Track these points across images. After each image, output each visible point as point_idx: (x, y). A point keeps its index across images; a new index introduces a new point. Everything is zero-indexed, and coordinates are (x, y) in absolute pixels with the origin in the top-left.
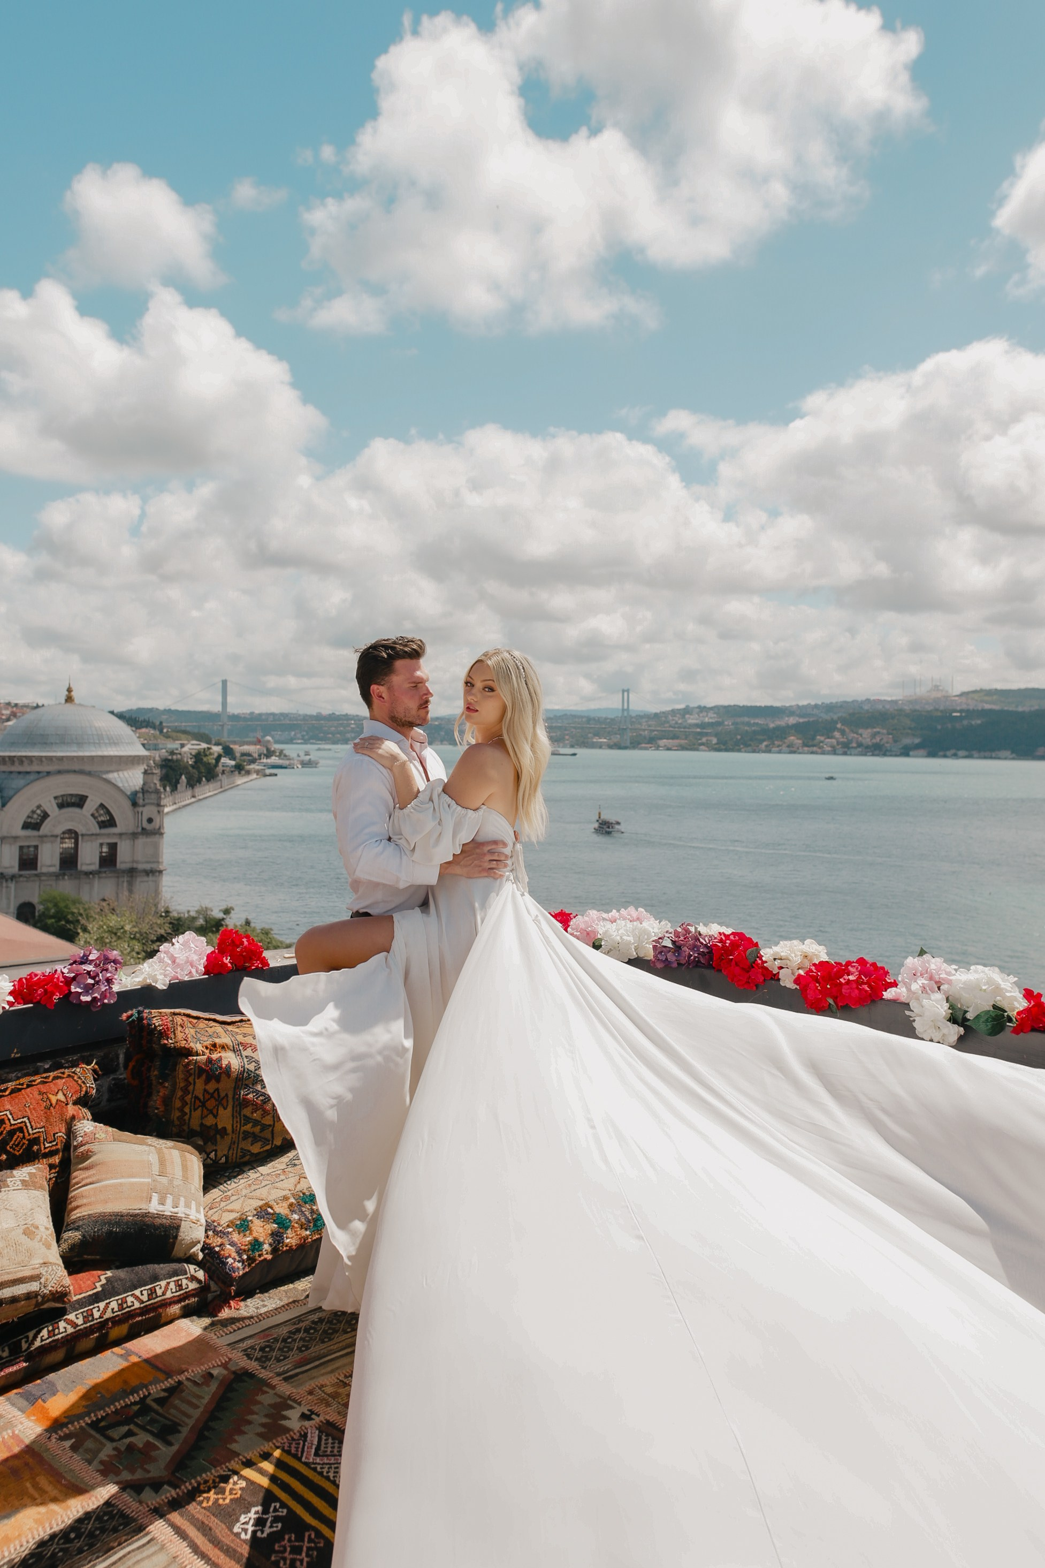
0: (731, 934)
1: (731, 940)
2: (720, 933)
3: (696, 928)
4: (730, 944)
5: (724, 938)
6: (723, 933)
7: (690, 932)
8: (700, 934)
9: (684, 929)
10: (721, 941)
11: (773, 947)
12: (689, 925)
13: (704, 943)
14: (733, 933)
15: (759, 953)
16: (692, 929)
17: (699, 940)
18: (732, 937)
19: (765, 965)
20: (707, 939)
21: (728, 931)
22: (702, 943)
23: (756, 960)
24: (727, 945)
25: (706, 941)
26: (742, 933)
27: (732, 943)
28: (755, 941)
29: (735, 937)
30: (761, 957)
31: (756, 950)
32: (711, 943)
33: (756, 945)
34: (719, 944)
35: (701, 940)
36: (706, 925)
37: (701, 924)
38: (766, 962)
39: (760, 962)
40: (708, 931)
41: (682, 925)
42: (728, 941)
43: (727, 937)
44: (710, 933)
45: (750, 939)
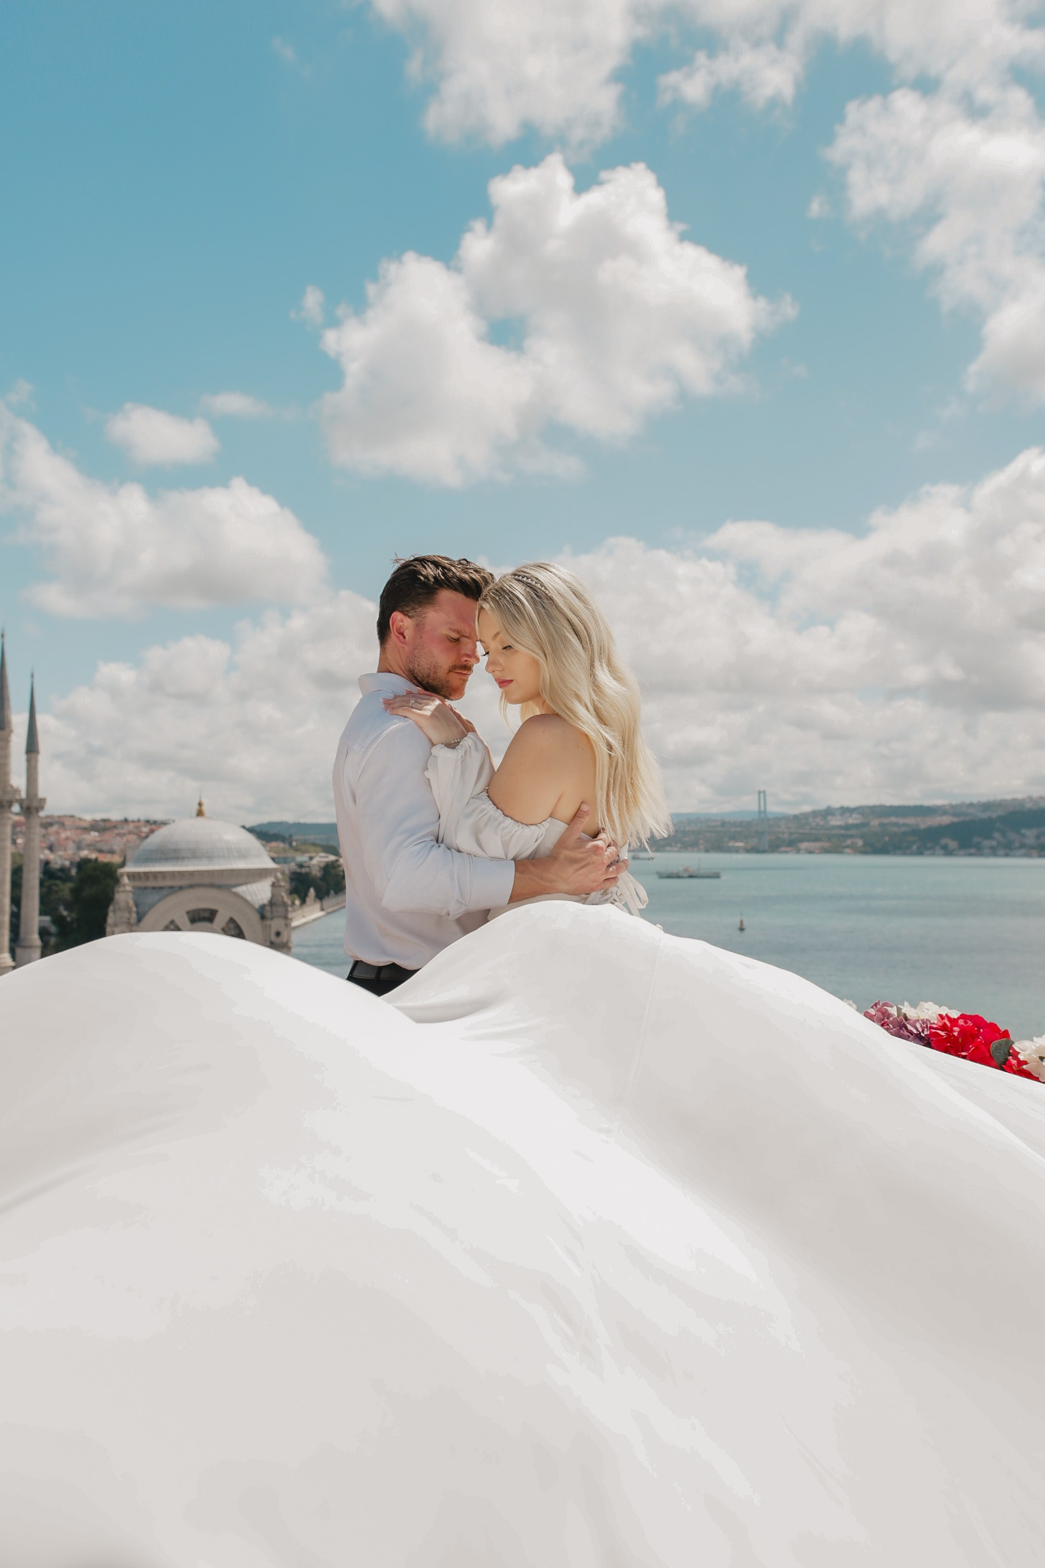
0: (959, 1018)
1: (961, 1027)
2: (941, 1016)
3: (899, 1010)
4: (959, 1032)
5: (948, 1024)
6: (947, 1015)
7: (889, 1016)
8: (906, 1019)
9: (879, 1010)
10: (943, 1027)
11: (1035, 1039)
12: (885, 1004)
13: (915, 1032)
14: (963, 1016)
15: (1011, 1047)
16: (893, 1011)
17: (906, 1028)
18: (961, 1022)
19: (1024, 1067)
20: (918, 1025)
21: (955, 1014)
22: (911, 1033)
23: (1007, 1060)
24: (956, 1034)
25: (917, 1030)
26: (977, 1016)
27: (963, 1031)
28: (1002, 1029)
29: (966, 1023)
30: (1015, 1055)
31: (1007, 1043)
32: (926, 1033)
33: (1006, 1034)
34: (942, 1033)
35: (910, 1027)
36: (914, 1005)
37: (906, 1004)
38: (1025, 1063)
39: (1014, 1062)
40: (920, 1013)
41: (876, 1005)
42: (956, 1029)
43: (954, 1022)
44: (924, 1016)
45: (993, 1026)
